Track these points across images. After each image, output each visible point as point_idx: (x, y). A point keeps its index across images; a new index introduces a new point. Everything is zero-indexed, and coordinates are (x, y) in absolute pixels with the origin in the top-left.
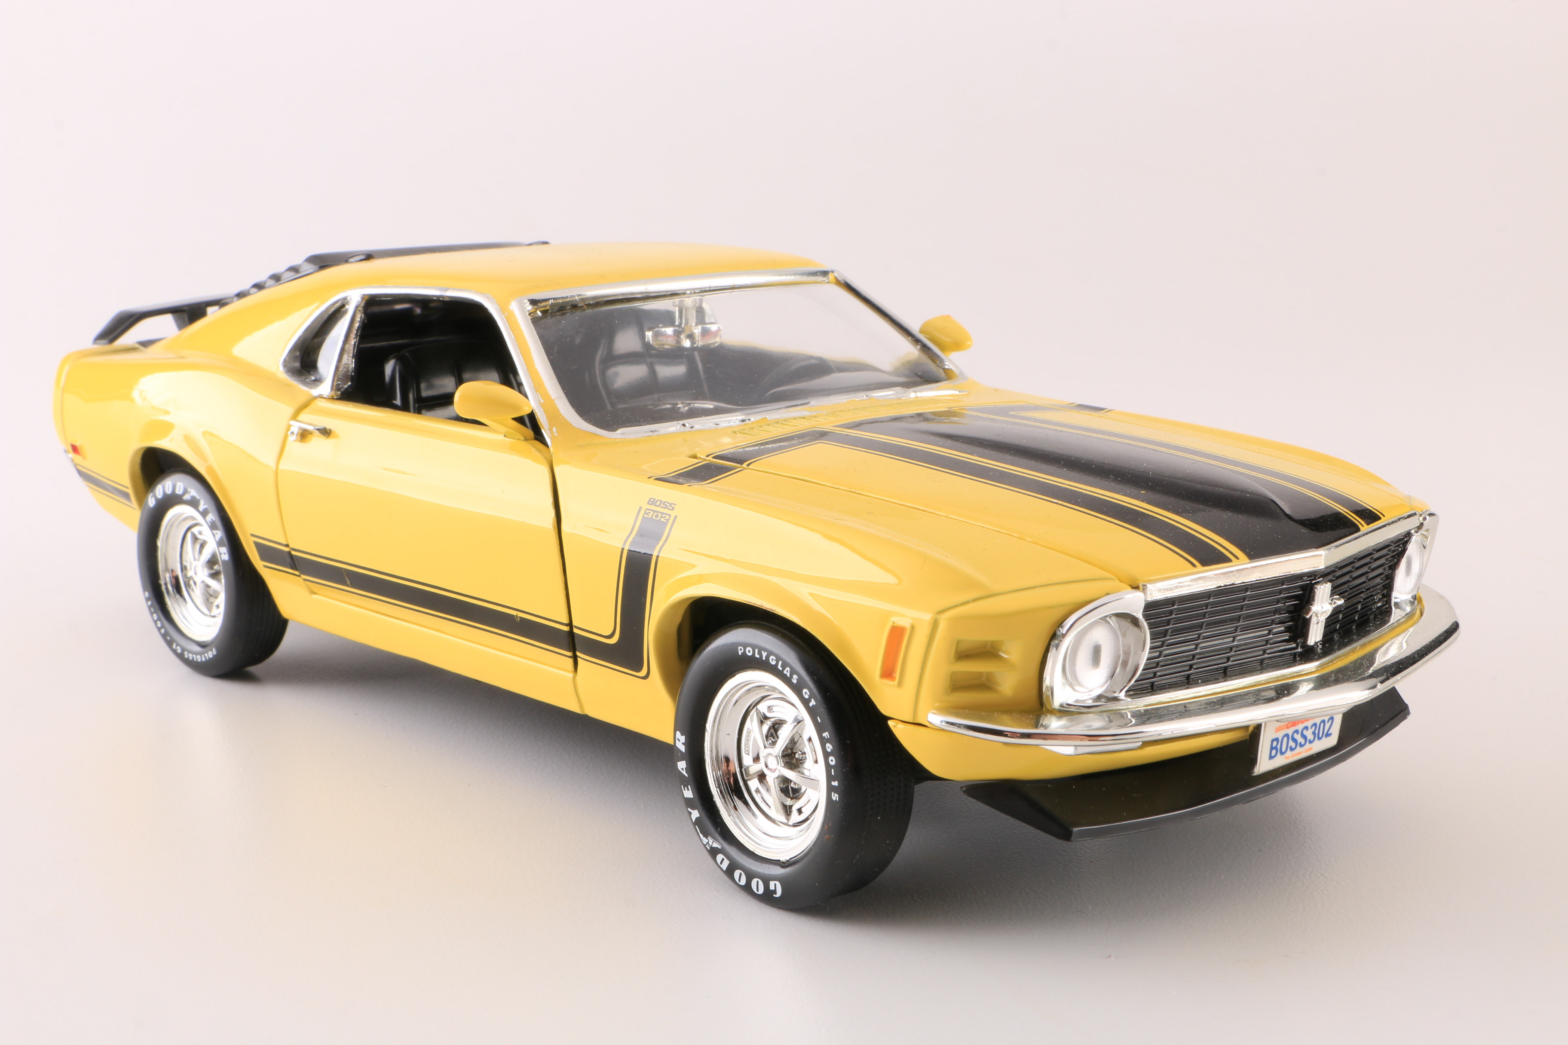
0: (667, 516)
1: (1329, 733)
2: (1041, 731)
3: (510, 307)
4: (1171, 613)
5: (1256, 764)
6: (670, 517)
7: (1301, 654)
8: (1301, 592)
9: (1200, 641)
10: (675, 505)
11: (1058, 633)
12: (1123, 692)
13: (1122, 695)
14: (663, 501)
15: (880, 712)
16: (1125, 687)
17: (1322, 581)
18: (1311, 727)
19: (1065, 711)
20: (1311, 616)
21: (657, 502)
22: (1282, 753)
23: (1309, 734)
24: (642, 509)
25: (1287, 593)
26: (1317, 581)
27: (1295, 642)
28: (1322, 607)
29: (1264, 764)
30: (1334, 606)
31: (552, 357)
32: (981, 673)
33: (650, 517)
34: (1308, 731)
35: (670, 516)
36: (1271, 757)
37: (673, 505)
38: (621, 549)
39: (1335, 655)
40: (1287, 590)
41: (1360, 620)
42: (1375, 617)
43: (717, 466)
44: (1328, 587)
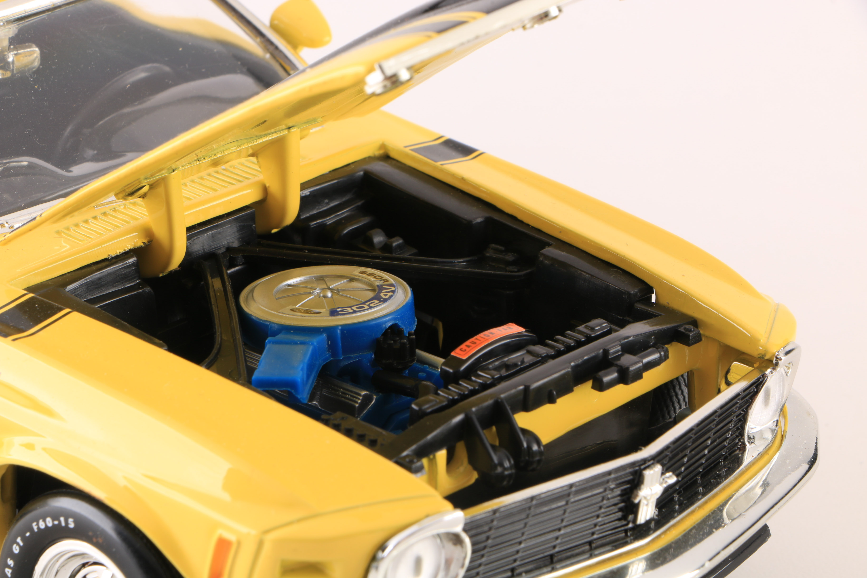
4: (493, 520)
7: (632, 529)
8: (631, 477)
9: (526, 530)
11: (379, 556)
17: (652, 464)
20: (640, 500)
25: (614, 481)
26: (647, 465)
27: (626, 520)
28: (651, 490)
30: (665, 485)
39: (672, 522)
40: (615, 479)
41: (706, 470)
42: (725, 459)
43: (41, 303)
44: (658, 468)
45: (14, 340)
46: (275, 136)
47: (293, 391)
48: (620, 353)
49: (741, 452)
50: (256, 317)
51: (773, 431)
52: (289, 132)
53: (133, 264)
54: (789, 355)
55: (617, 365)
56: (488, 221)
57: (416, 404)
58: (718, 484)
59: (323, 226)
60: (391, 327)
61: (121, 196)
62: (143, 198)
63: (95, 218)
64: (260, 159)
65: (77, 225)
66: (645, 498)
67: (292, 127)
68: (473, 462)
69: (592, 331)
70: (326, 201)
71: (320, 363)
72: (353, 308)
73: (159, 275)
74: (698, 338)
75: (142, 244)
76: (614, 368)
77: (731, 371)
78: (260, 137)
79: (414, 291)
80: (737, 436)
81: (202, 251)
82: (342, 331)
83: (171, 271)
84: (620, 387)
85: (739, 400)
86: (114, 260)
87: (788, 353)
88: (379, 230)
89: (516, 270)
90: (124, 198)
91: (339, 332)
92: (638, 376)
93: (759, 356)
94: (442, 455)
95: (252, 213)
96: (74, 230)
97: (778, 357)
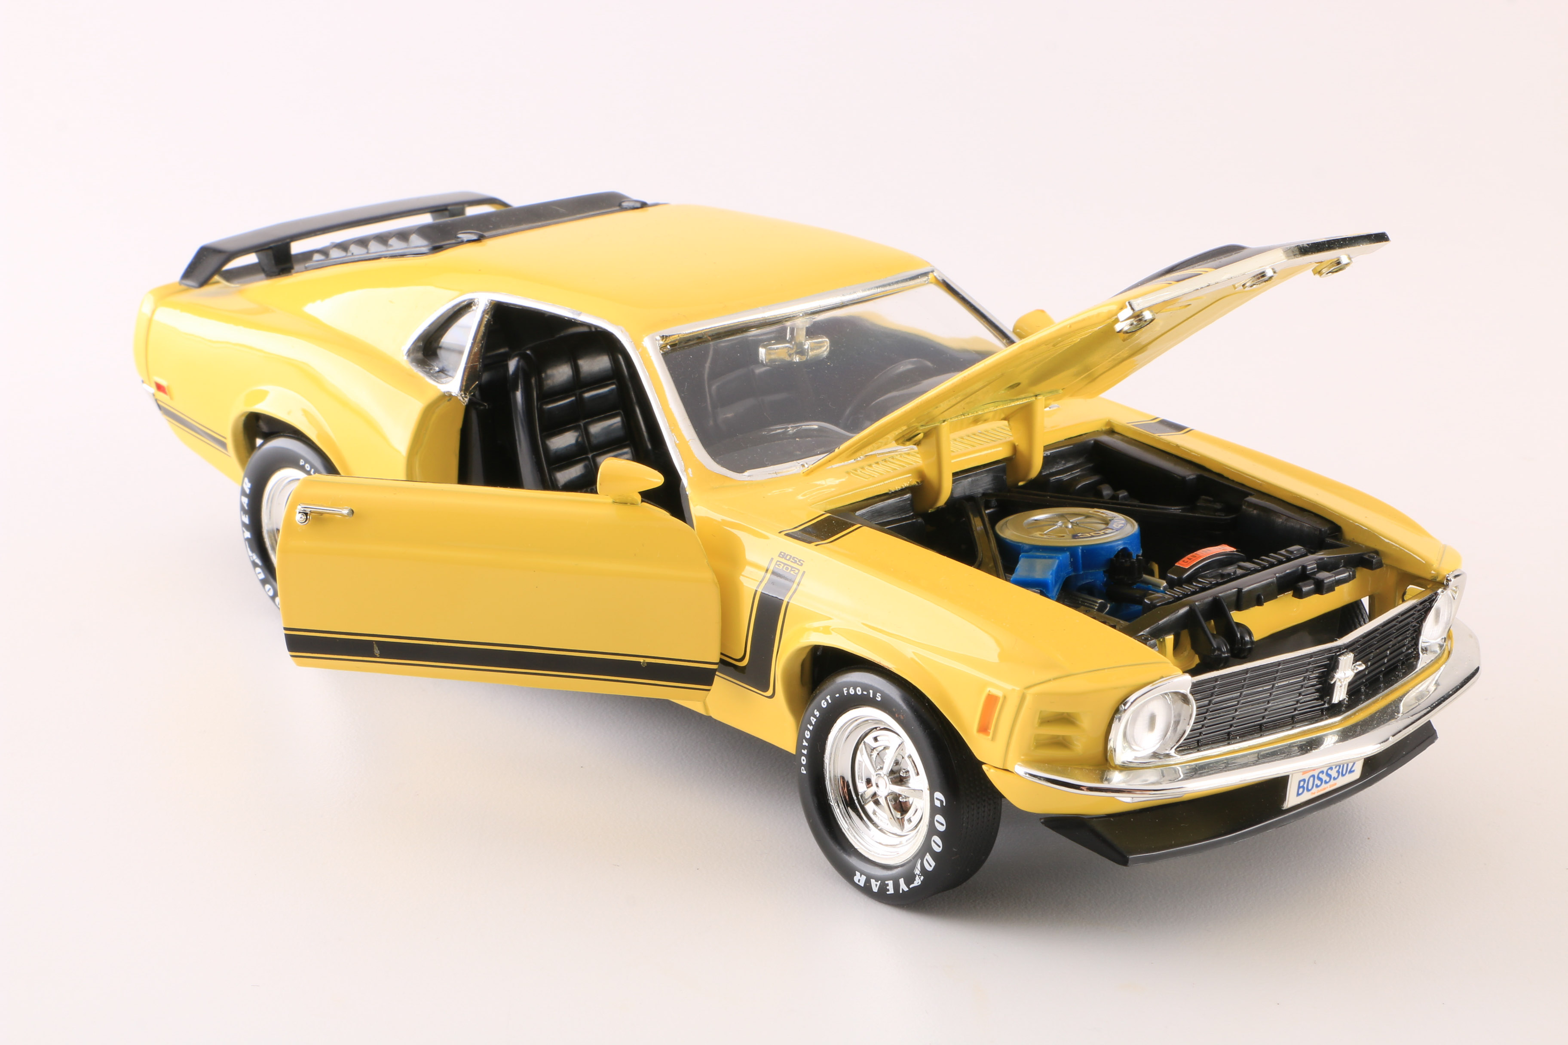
0: (796, 570)
1: (1352, 770)
2: (1105, 785)
3: (643, 343)
4: (1214, 687)
5: (1285, 800)
6: (799, 572)
7: (1327, 709)
8: (1328, 662)
9: (1241, 699)
10: (804, 561)
11: (1121, 709)
12: (1173, 750)
13: (1172, 752)
14: (793, 556)
15: (976, 758)
16: (1174, 746)
17: (1346, 652)
18: (1336, 767)
19: (1124, 768)
20: (1335, 682)
21: (786, 557)
22: (1308, 790)
23: (1334, 773)
24: (774, 560)
25: (1315, 664)
26: (1341, 652)
27: (1322, 700)
28: (1345, 674)
29: (1292, 799)
30: (1356, 671)
31: (683, 395)
32: (1058, 736)
33: (781, 568)
34: (1333, 771)
35: (799, 570)
36: (1298, 794)
37: (801, 562)
38: (754, 591)
39: (1360, 706)
40: (1315, 662)
41: (1388, 670)
42: (1403, 664)
43: (837, 521)
44: (1351, 656)
45: (817, 545)
46: (1025, 401)
47: (1044, 590)
48: (1316, 570)
49: (1415, 660)
50: (1009, 540)
51: (1441, 646)
52: (1036, 399)
53: (908, 499)
54: (1458, 578)
55: (1314, 579)
56: (1199, 478)
57: (1148, 599)
58: (1397, 681)
59: (1060, 481)
60: (1122, 549)
61: (900, 441)
62: (918, 445)
63: (877, 463)
64: (1011, 423)
65: (863, 468)
66: (1340, 680)
67: (1038, 395)
68: (1195, 647)
69: (1291, 554)
70: (1063, 462)
71: (1064, 575)
72: (1091, 534)
73: (928, 510)
74: (1380, 565)
75: (916, 483)
76: (1311, 581)
77: (1407, 593)
78: (1013, 400)
79: (1140, 525)
80: (1413, 646)
81: (963, 494)
82: (1082, 550)
83: (938, 507)
84: (1316, 597)
85: (1415, 611)
86: (893, 495)
87: (1456, 576)
88: (1107, 486)
89: (1223, 515)
90: (903, 444)
91: (1080, 551)
92: (1331, 588)
93: (1432, 578)
94: (1170, 639)
95: (1003, 466)
96: (861, 472)
97: (1449, 578)
